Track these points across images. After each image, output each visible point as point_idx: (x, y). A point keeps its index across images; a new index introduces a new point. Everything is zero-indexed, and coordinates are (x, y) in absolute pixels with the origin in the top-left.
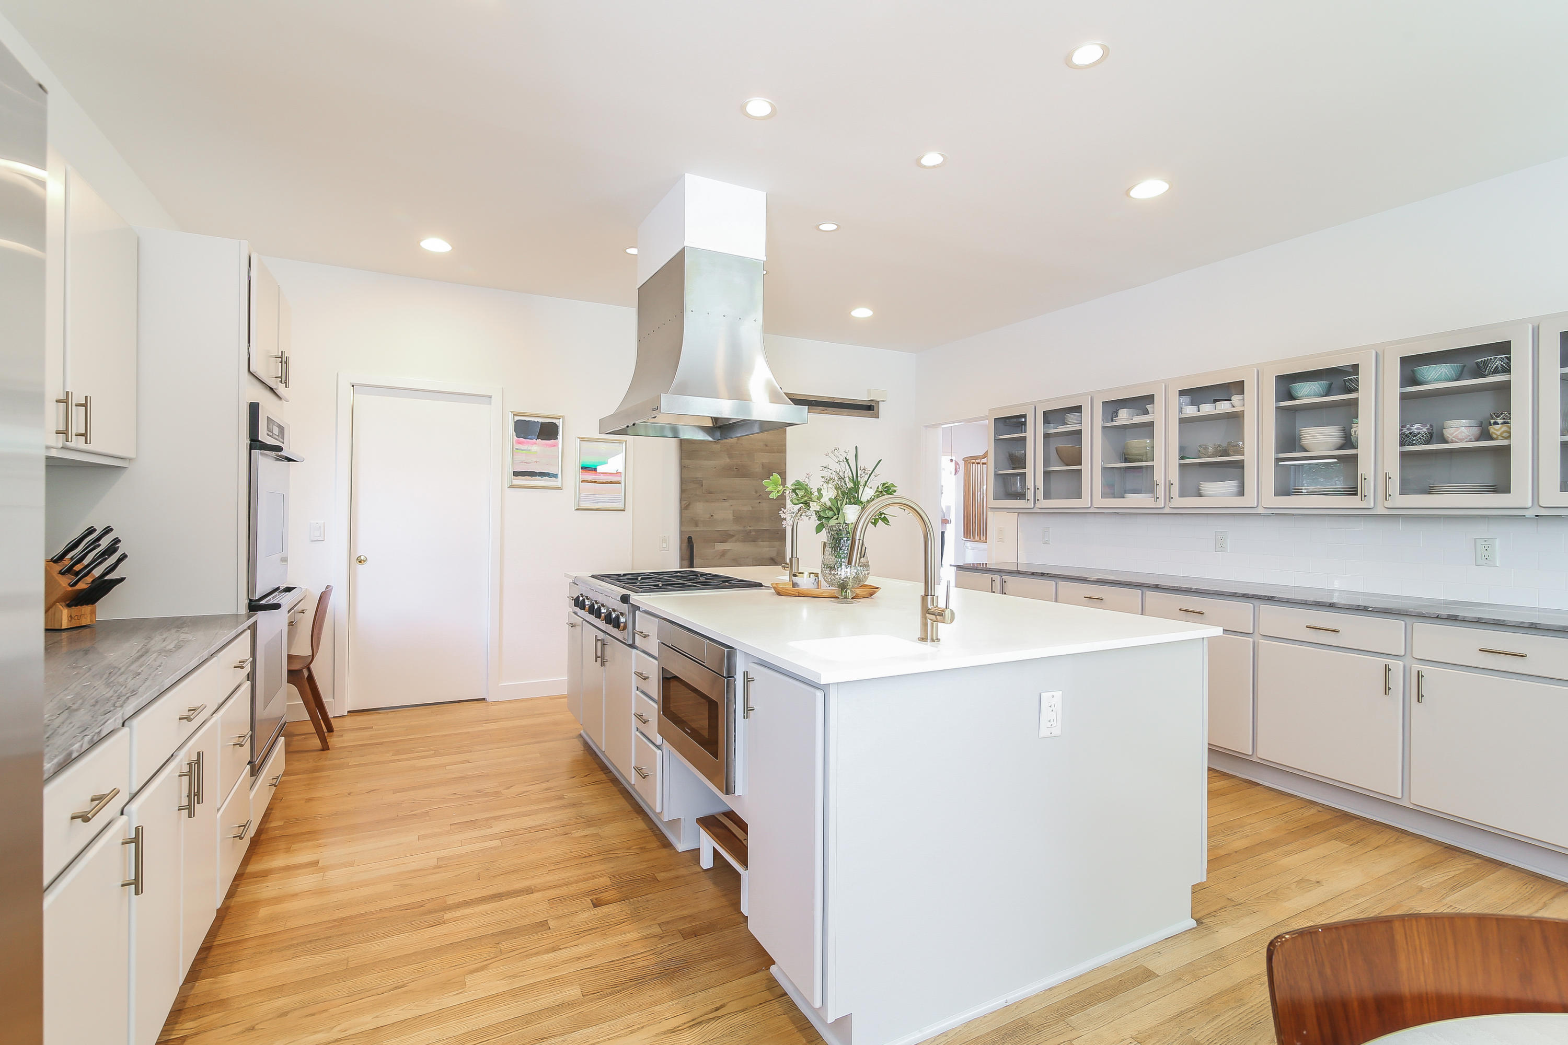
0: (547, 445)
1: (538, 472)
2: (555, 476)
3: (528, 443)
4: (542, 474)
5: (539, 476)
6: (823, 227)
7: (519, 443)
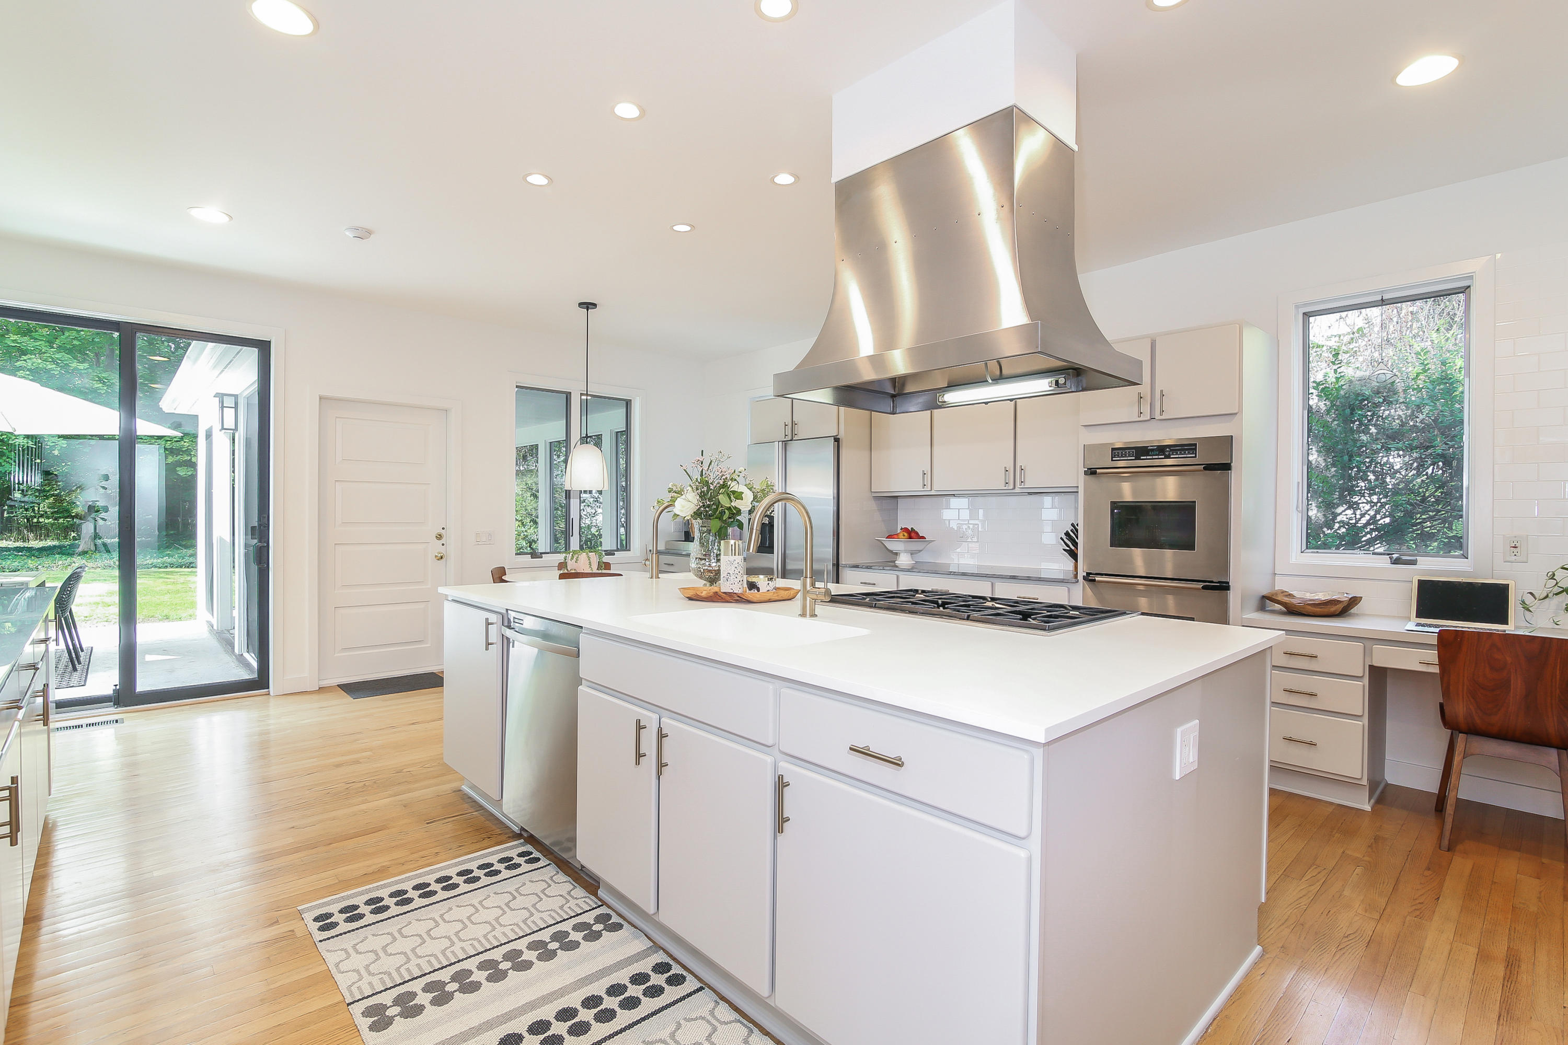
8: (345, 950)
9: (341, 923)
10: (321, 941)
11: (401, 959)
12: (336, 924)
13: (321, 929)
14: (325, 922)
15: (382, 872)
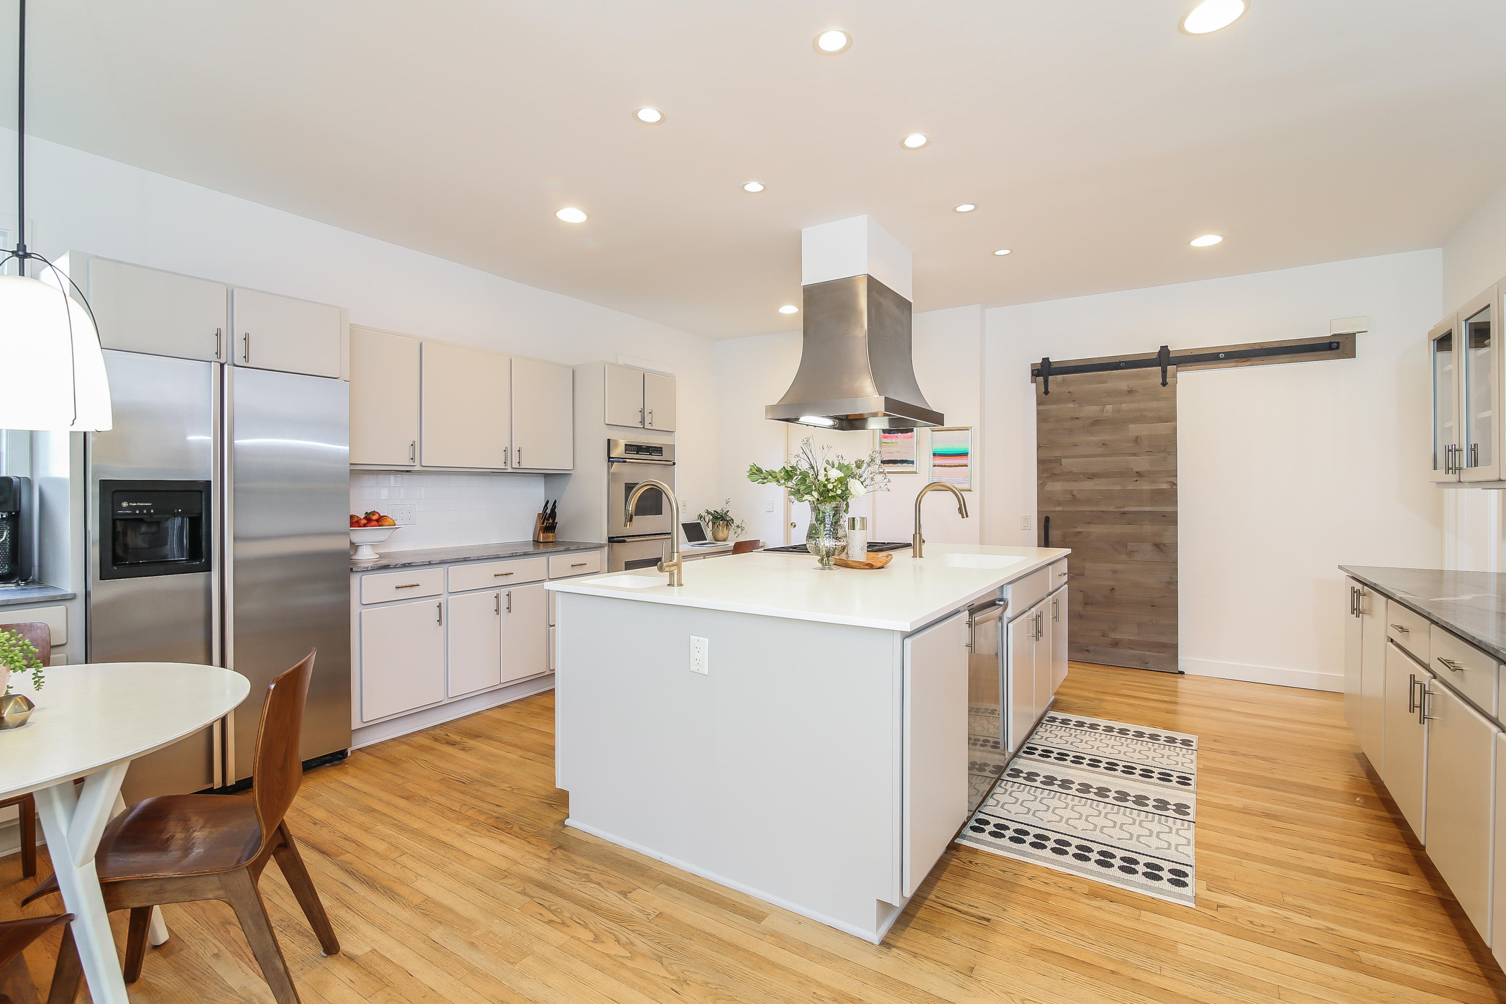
0: (905, 437)
1: (899, 459)
2: (912, 462)
3: (891, 437)
4: (902, 462)
5: (900, 463)
6: (959, 209)
7: (885, 438)
8: (1176, 850)
9: (1166, 870)
10: (1191, 866)
11: (1144, 824)
12: (1171, 871)
13: (1185, 875)
14: (1178, 879)
15: (1096, 893)
